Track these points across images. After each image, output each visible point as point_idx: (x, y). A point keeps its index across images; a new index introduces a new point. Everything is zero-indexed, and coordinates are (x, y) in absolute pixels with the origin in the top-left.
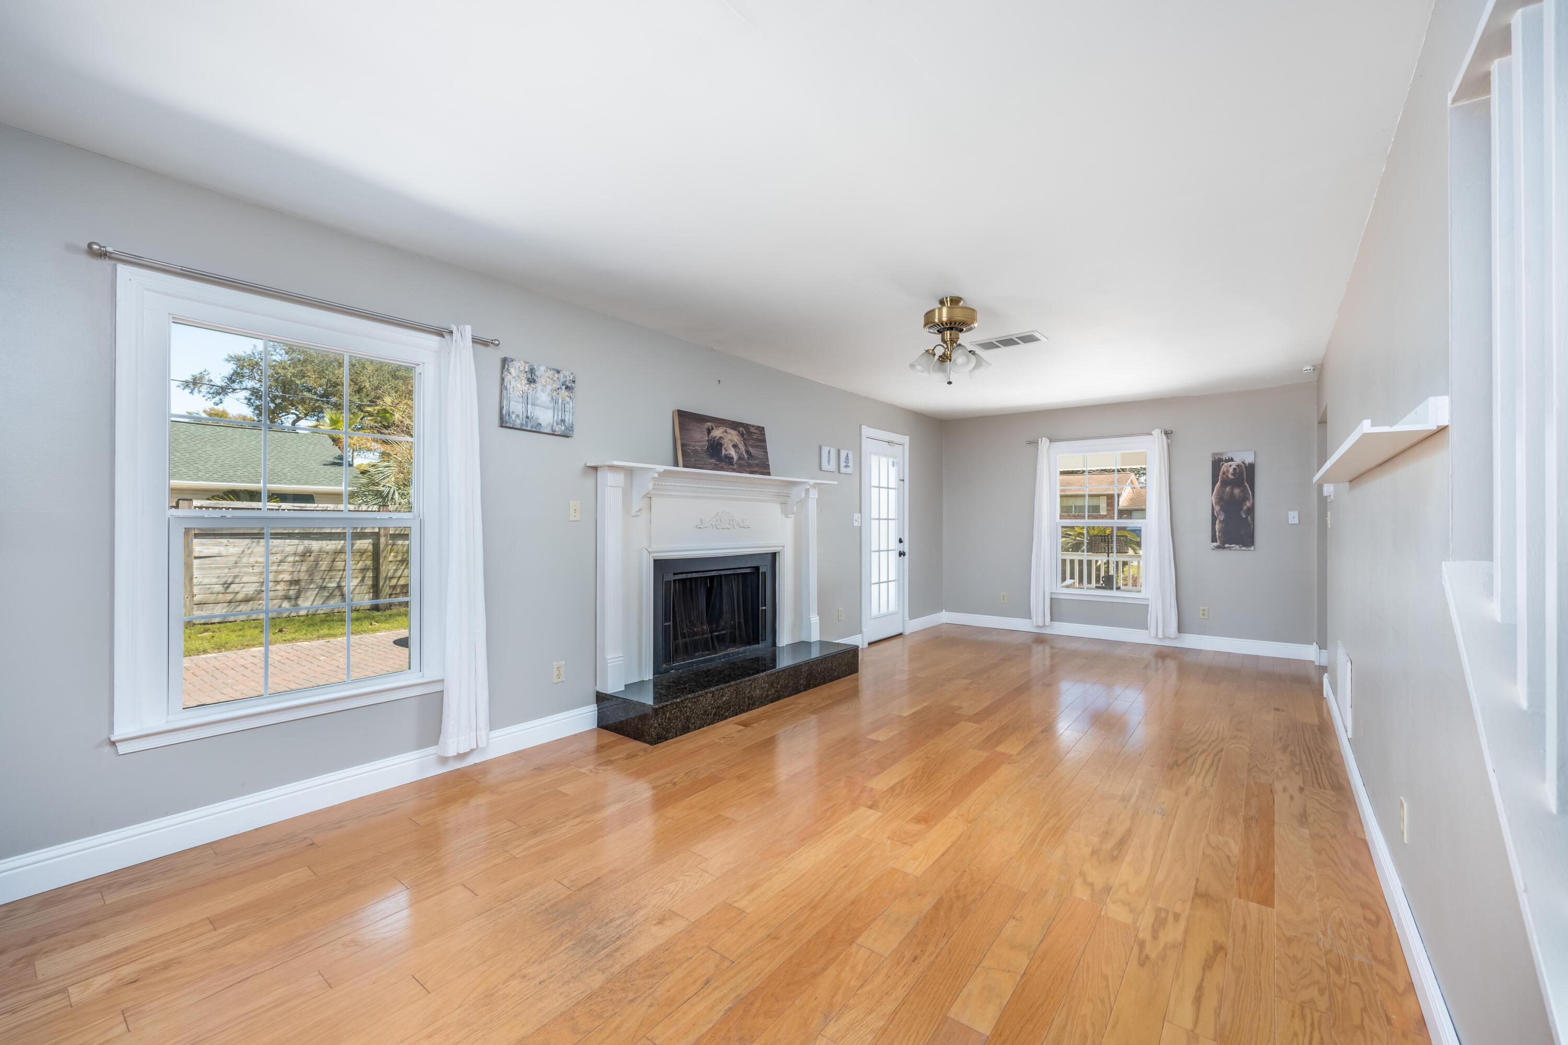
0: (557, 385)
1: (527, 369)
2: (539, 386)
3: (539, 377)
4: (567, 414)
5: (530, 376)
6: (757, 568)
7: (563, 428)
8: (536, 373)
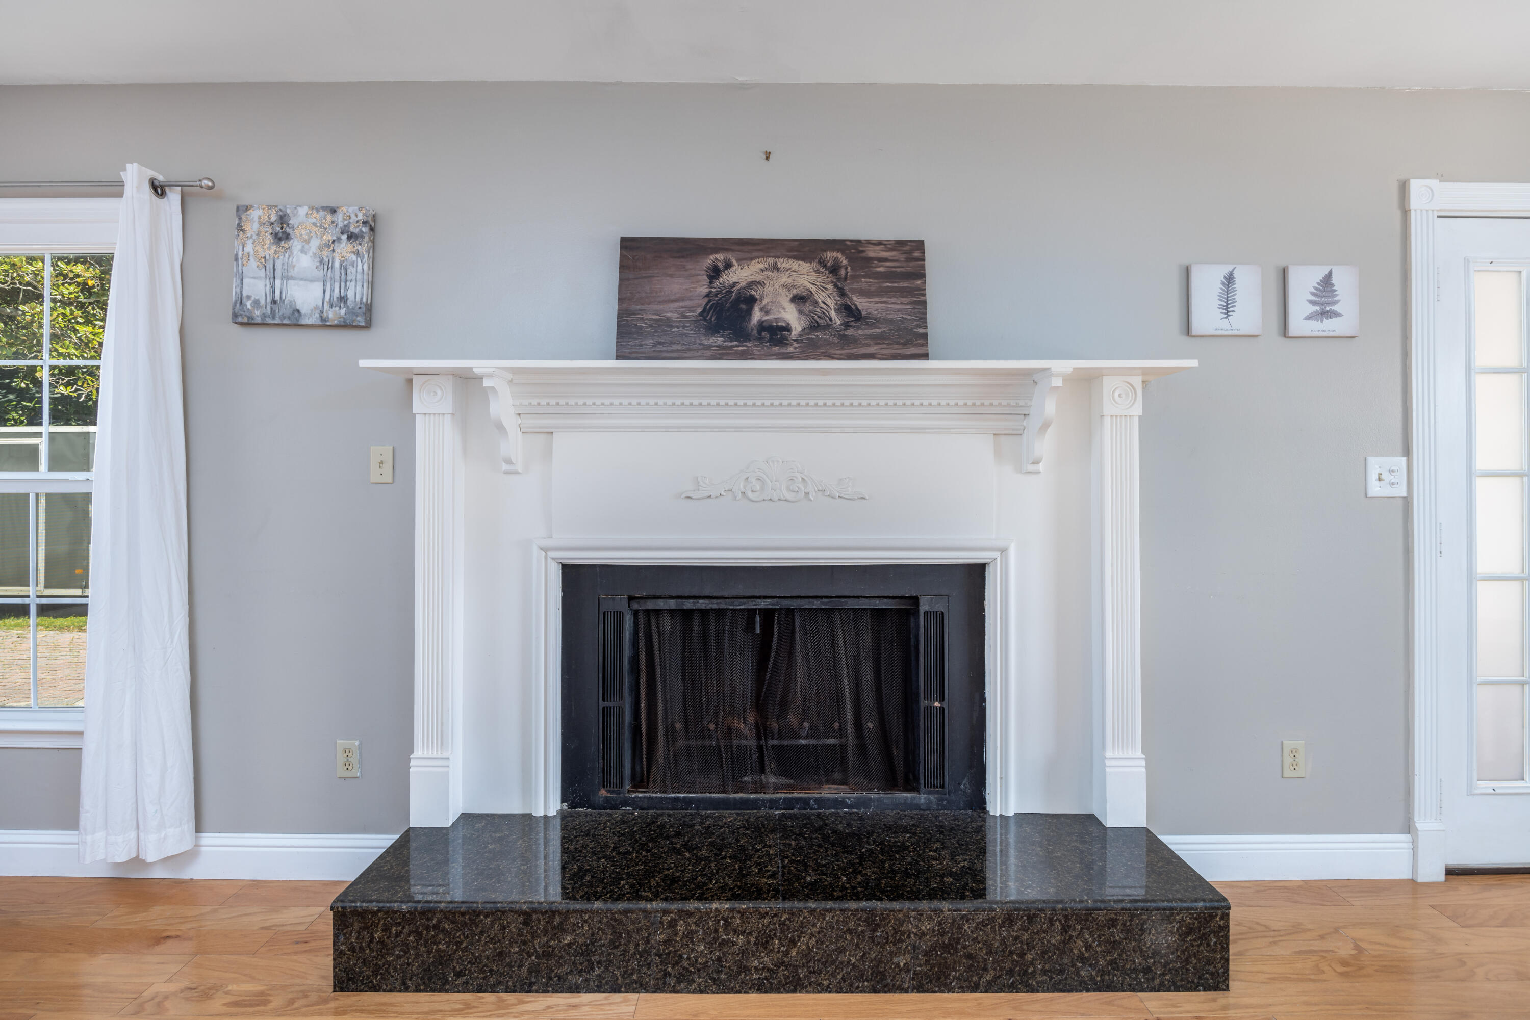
0: (329, 237)
1: (273, 218)
2: (296, 244)
3: (295, 227)
4: (351, 285)
5: (278, 229)
6: (915, 600)
7: (343, 311)
8: (291, 222)
